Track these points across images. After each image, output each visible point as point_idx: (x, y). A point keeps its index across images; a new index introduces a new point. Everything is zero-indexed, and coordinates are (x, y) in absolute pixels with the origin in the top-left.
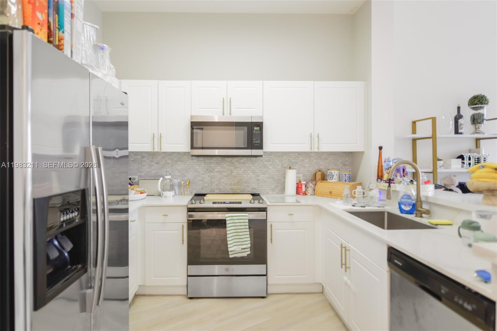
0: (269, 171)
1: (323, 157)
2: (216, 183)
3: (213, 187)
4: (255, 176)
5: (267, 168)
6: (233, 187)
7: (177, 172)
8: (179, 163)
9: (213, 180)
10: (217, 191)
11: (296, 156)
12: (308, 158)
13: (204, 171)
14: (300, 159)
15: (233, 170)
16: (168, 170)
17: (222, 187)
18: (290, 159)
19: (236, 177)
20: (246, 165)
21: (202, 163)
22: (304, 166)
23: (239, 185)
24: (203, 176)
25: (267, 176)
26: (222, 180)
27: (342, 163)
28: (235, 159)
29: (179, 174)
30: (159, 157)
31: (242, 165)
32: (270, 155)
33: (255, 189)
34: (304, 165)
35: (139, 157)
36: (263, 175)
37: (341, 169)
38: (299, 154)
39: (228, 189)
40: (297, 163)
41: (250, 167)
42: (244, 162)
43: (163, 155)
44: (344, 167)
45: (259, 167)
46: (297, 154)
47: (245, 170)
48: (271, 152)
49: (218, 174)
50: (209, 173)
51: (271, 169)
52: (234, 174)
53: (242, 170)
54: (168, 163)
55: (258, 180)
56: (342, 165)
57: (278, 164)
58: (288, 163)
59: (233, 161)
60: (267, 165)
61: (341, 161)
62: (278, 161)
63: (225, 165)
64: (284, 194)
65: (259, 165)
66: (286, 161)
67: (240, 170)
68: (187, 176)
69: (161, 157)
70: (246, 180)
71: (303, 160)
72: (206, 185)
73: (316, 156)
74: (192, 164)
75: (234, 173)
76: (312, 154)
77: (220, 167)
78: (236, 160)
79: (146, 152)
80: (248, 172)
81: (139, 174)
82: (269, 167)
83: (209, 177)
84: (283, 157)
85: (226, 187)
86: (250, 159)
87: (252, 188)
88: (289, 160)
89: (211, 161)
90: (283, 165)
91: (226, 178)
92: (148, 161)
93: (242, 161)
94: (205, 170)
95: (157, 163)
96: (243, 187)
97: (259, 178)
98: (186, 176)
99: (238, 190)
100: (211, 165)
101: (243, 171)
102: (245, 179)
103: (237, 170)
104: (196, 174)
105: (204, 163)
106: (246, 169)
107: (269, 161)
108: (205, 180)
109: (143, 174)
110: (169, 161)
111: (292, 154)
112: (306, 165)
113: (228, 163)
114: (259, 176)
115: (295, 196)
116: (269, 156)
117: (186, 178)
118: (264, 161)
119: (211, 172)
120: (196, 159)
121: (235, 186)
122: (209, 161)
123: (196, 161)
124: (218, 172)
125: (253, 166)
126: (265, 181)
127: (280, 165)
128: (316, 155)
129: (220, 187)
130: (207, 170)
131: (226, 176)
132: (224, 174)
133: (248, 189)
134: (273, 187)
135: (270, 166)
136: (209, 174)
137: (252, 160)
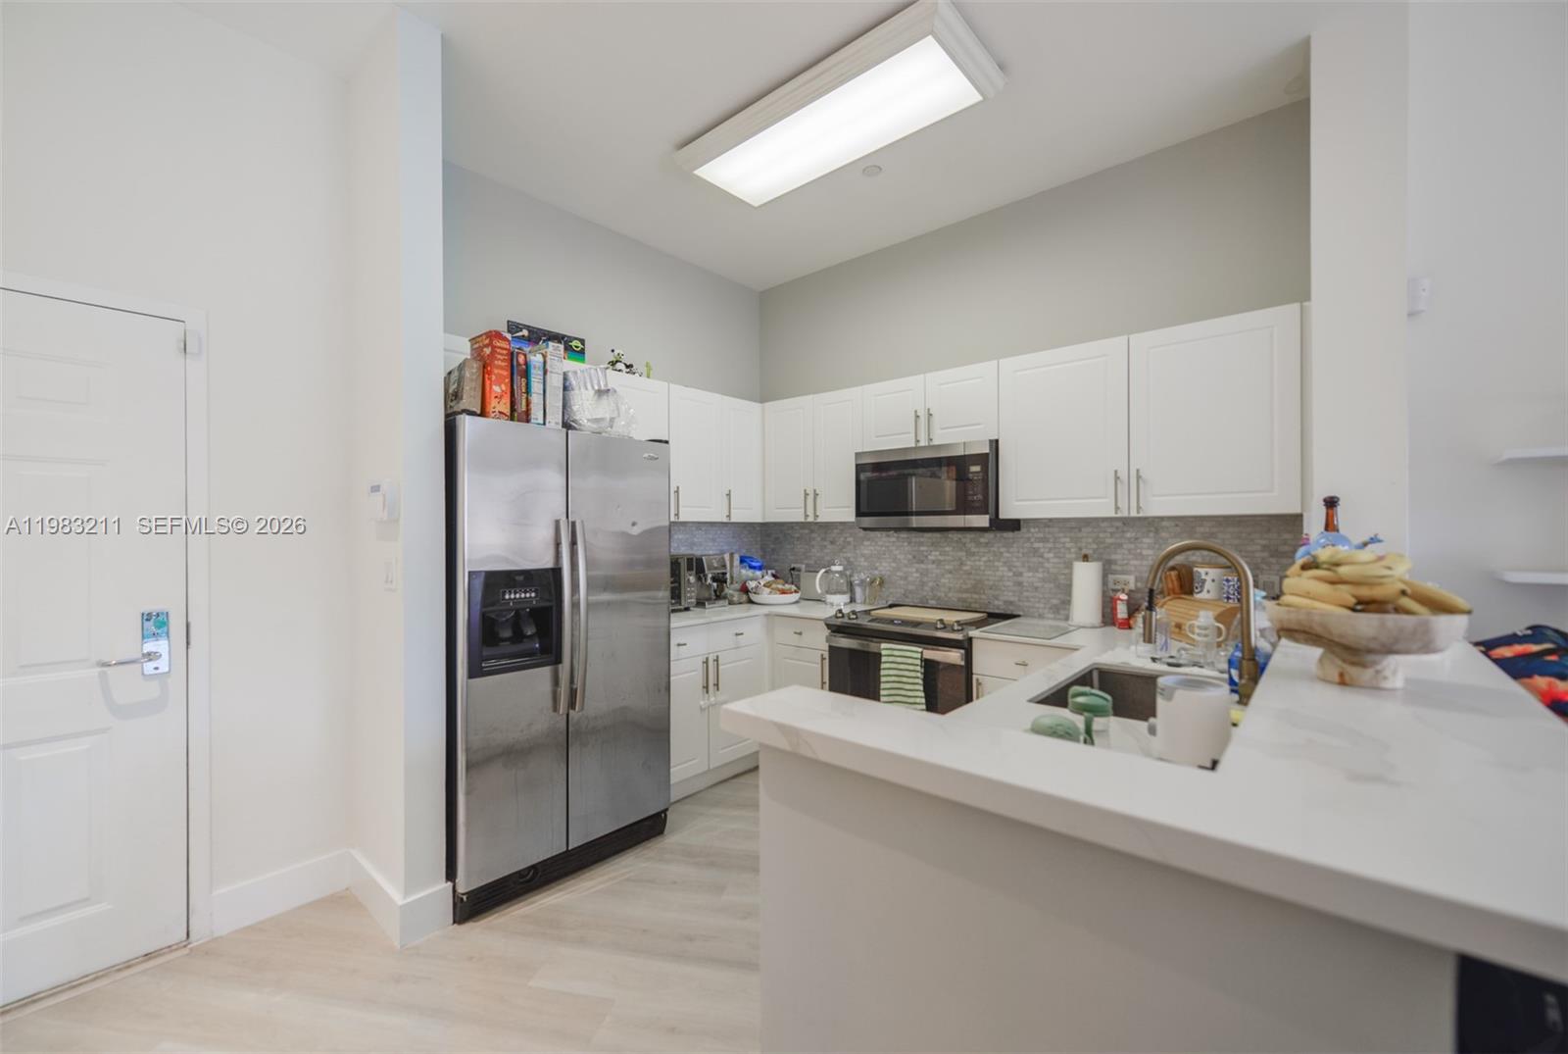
0: (1046, 565)
1: (1198, 529)
2: (930, 584)
3: (925, 593)
4: (1011, 574)
5: (1042, 556)
6: (965, 595)
7: (863, 559)
8: (866, 543)
9: (925, 579)
10: (933, 603)
11: (1117, 528)
12: (1152, 535)
13: (909, 560)
14: (1128, 535)
15: (964, 559)
16: (849, 555)
17: (943, 595)
18: (1101, 535)
19: (970, 574)
20: (992, 549)
21: (906, 544)
22: (1141, 554)
23: (976, 593)
24: (905, 569)
25: (1041, 575)
26: (943, 580)
27: (1265, 548)
28: (970, 536)
29: (866, 564)
30: (835, 531)
31: (982, 550)
32: (1049, 527)
33: (1011, 603)
34: (1139, 551)
35: (807, 531)
36: (1031, 574)
37: (1265, 567)
38: (1124, 524)
39: (953, 597)
40: (1120, 546)
41: (1001, 553)
42: (987, 543)
43: (841, 527)
44: (1273, 560)
45: (1021, 555)
46: (1119, 524)
47: (990, 561)
48: (1051, 520)
49: (934, 566)
50: (918, 563)
51: (1051, 561)
52: (965, 568)
53: (984, 559)
54: (849, 543)
55: (1020, 584)
56: (1266, 554)
57: (1069, 549)
58: (1095, 546)
59: (964, 540)
60: (1042, 550)
61: (1264, 542)
62: (1068, 540)
63: (947, 549)
64: (1070, 622)
65: (1021, 550)
66: (1090, 540)
67: (979, 560)
68: (881, 568)
69: (838, 531)
70: (991, 583)
71: (1136, 539)
72: (911, 587)
73: (1178, 529)
74: (887, 544)
75: (966, 565)
76: (1164, 523)
77: (937, 553)
78: (971, 539)
79: (797, 523)
80: (996, 564)
81: (806, 562)
82: (1046, 555)
83: (917, 571)
84: (1080, 531)
85: (950, 595)
86: (1002, 537)
87: (1005, 602)
88: (1098, 537)
89: (922, 540)
90: (1080, 549)
91: (950, 576)
92: (819, 539)
93: (982, 540)
94: (910, 557)
95: (832, 543)
96: (983, 597)
97: (1020, 579)
98: (876, 569)
99: (976, 603)
100: (922, 548)
101: (985, 562)
102: (988, 580)
103: (973, 559)
104: (894, 565)
105: (909, 543)
106: (991, 558)
107: (1044, 540)
108: (910, 579)
109: (812, 562)
110: (850, 539)
111: (1105, 524)
112: (1145, 552)
113: (955, 545)
114: (1021, 574)
115: (1101, 627)
116: (1047, 530)
117: (876, 572)
118: (1032, 540)
119: (922, 562)
120: (895, 535)
121: (968, 595)
122: (918, 540)
123: (894, 539)
124: (933, 562)
125: (1008, 552)
126: (1036, 588)
127: (1073, 550)
128: (1177, 525)
129: (939, 594)
130: (914, 557)
131: (950, 572)
132: (947, 567)
133: (996, 602)
134: (1055, 601)
135: (1049, 552)
136: (917, 565)
137: (1005, 538)
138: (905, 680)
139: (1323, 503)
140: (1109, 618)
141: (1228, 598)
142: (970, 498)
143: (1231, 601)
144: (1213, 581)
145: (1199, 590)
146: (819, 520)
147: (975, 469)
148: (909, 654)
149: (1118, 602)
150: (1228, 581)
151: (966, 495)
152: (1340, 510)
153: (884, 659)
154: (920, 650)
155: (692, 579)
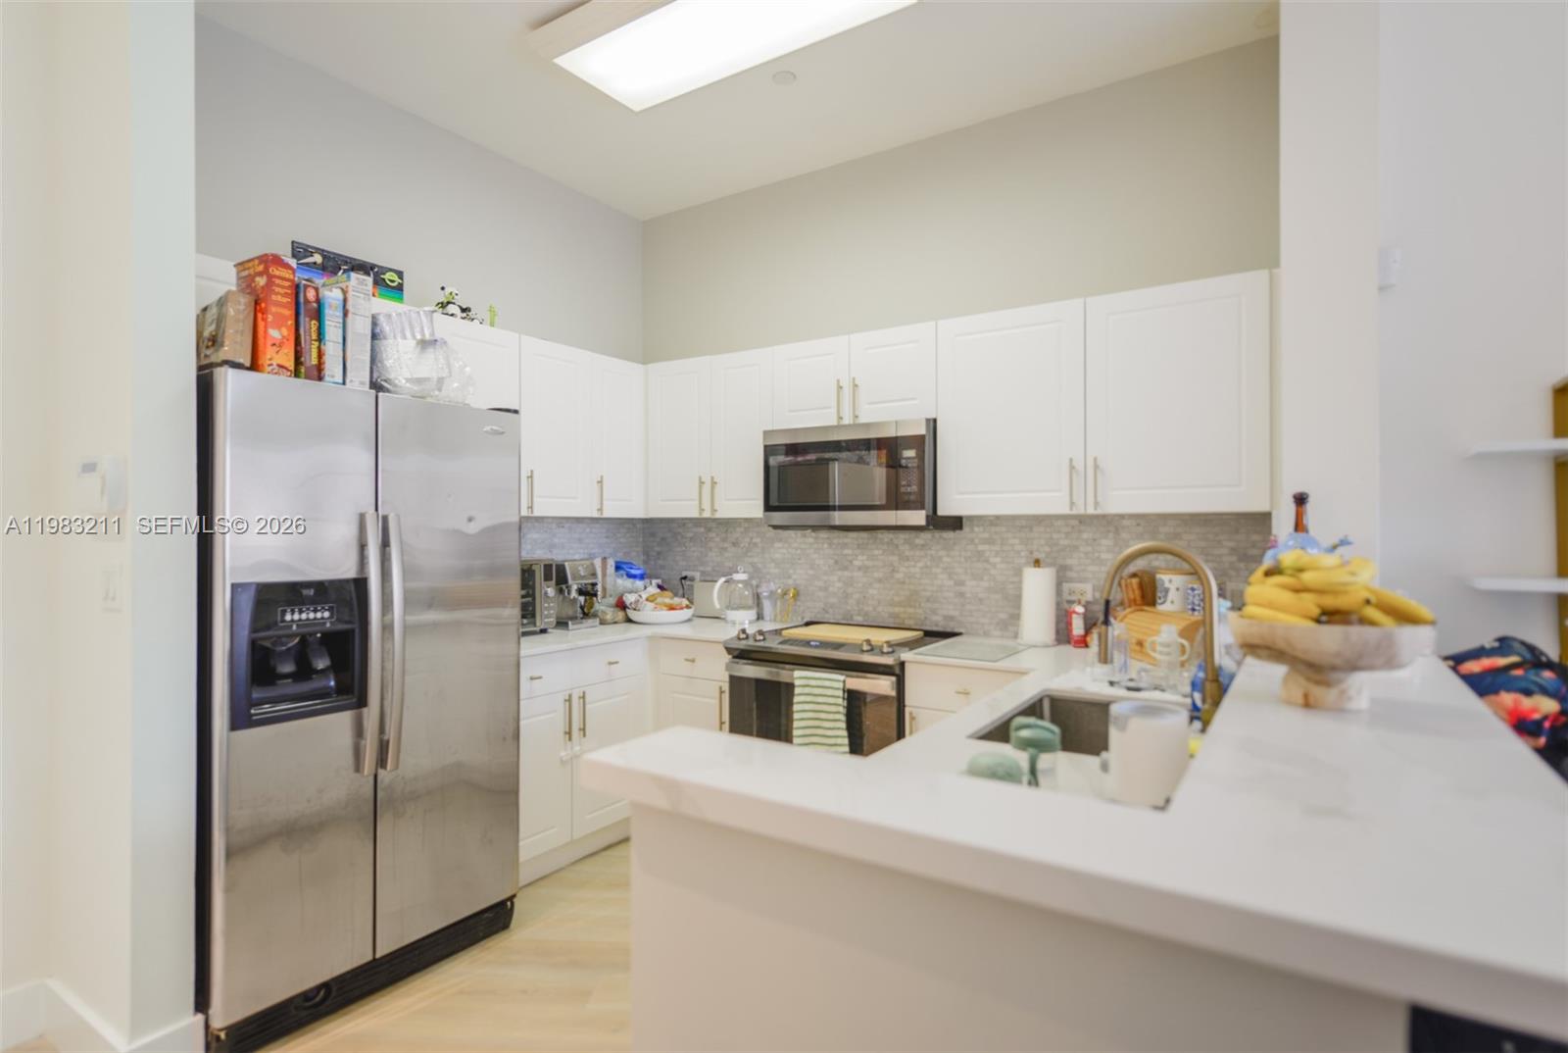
0: (993, 572)
1: (1163, 530)
2: (856, 596)
3: (849, 608)
4: (951, 583)
5: (987, 561)
6: (897, 610)
7: (773, 565)
8: (778, 545)
9: (850, 590)
10: (859, 619)
11: (1073, 527)
12: (1111, 535)
13: (829, 566)
14: (1085, 536)
15: (896, 564)
16: (756, 560)
17: (871, 609)
18: (1055, 536)
19: (904, 583)
20: (929, 552)
21: (826, 546)
22: (1098, 558)
23: (911, 606)
24: (825, 578)
25: (985, 584)
26: (871, 591)
27: (1233, 551)
28: (903, 536)
29: (776, 571)
30: (738, 529)
31: (918, 553)
32: (996, 525)
33: (952, 618)
34: (1096, 555)
35: (702, 530)
36: (974, 583)
37: (1233, 573)
38: (1081, 522)
39: (884, 613)
40: (1076, 548)
41: (940, 558)
42: (923, 545)
43: (746, 525)
44: (1242, 565)
45: (963, 560)
46: (1075, 522)
47: (927, 567)
48: (998, 517)
49: (860, 574)
50: (840, 569)
51: (998, 566)
52: (899, 576)
53: (920, 565)
54: (755, 544)
55: (962, 595)
56: (1234, 558)
57: (1019, 552)
58: (1047, 549)
59: (895, 541)
60: (987, 554)
61: (1232, 544)
62: (1017, 541)
63: (876, 552)
64: (1019, 641)
65: (963, 553)
66: (1043, 542)
67: (914, 566)
68: (795, 577)
69: (742, 529)
70: (928, 594)
71: (1095, 540)
72: (833, 600)
73: (1140, 529)
74: (803, 546)
75: (898, 572)
76: (1126, 522)
77: (865, 557)
78: (905, 539)
80: (934, 570)
81: (702, 568)
82: (992, 560)
83: (839, 580)
84: (1031, 530)
85: (880, 609)
86: (940, 537)
87: (946, 617)
88: (1051, 538)
89: (846, 541)
90: (1031, 553)
91: (877, 585)
92: (718, 539)
93: (918, 541)
94: (831, 562)
95: (734, 544)
96: (920, 611)
97: (963, 589)
98: (789, 577)
99: (910, 618)
100: (846, 551)
101: (921, 568)
102: (925, 590)
103: (906, 564)
104: (811, 572)
105: (830, 544)
106: (929, 563)
107: (990, 541)
108: (831, 589)
109: (709, 569)
110: (757, 540)
111: (1059, 523)
112: (1104, 556)
113: (885, 547)
114: (962, 583)
115: (1054, 646)
116: (993, 529)
117: (790, 582)
118: (977, 541)
119: (846, 568)
120: (813, 534)
121: (902, 609)
122: (841, 541)
123: (811, 540)
124: (860, 568)
125: (948, 556)
126: (981, 600)
127: (1023, 554)
128: (1138, 525)
129: (866, 609)
130: (836, 562)
131: (880, 581)
132: (876, 575)
133: (935, 618)
134: (1003, 616)
135: (996, 556)
136: (839, 573)
137: (945, 539)
138: (823, 716)
139: (1292, 500)
140: (1063, 635)
141: (1193, 610)
142: (903, 490)
143: (1196, 613)
144: (1178, 589)
145: (1162, 600)
146: (718, 515)
147: (910, 453)
148: (827, 683)
149: (1074, 616)
150: (1193, 589)
151: (897, 485)
152: (1310, 507)
153: (797, 691)
154: (842, 678)
155: (551, 591)
